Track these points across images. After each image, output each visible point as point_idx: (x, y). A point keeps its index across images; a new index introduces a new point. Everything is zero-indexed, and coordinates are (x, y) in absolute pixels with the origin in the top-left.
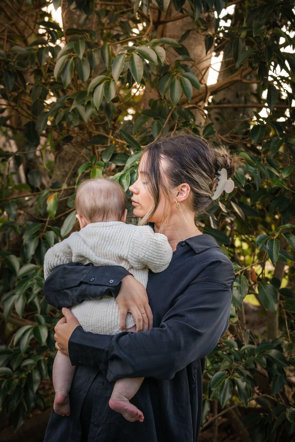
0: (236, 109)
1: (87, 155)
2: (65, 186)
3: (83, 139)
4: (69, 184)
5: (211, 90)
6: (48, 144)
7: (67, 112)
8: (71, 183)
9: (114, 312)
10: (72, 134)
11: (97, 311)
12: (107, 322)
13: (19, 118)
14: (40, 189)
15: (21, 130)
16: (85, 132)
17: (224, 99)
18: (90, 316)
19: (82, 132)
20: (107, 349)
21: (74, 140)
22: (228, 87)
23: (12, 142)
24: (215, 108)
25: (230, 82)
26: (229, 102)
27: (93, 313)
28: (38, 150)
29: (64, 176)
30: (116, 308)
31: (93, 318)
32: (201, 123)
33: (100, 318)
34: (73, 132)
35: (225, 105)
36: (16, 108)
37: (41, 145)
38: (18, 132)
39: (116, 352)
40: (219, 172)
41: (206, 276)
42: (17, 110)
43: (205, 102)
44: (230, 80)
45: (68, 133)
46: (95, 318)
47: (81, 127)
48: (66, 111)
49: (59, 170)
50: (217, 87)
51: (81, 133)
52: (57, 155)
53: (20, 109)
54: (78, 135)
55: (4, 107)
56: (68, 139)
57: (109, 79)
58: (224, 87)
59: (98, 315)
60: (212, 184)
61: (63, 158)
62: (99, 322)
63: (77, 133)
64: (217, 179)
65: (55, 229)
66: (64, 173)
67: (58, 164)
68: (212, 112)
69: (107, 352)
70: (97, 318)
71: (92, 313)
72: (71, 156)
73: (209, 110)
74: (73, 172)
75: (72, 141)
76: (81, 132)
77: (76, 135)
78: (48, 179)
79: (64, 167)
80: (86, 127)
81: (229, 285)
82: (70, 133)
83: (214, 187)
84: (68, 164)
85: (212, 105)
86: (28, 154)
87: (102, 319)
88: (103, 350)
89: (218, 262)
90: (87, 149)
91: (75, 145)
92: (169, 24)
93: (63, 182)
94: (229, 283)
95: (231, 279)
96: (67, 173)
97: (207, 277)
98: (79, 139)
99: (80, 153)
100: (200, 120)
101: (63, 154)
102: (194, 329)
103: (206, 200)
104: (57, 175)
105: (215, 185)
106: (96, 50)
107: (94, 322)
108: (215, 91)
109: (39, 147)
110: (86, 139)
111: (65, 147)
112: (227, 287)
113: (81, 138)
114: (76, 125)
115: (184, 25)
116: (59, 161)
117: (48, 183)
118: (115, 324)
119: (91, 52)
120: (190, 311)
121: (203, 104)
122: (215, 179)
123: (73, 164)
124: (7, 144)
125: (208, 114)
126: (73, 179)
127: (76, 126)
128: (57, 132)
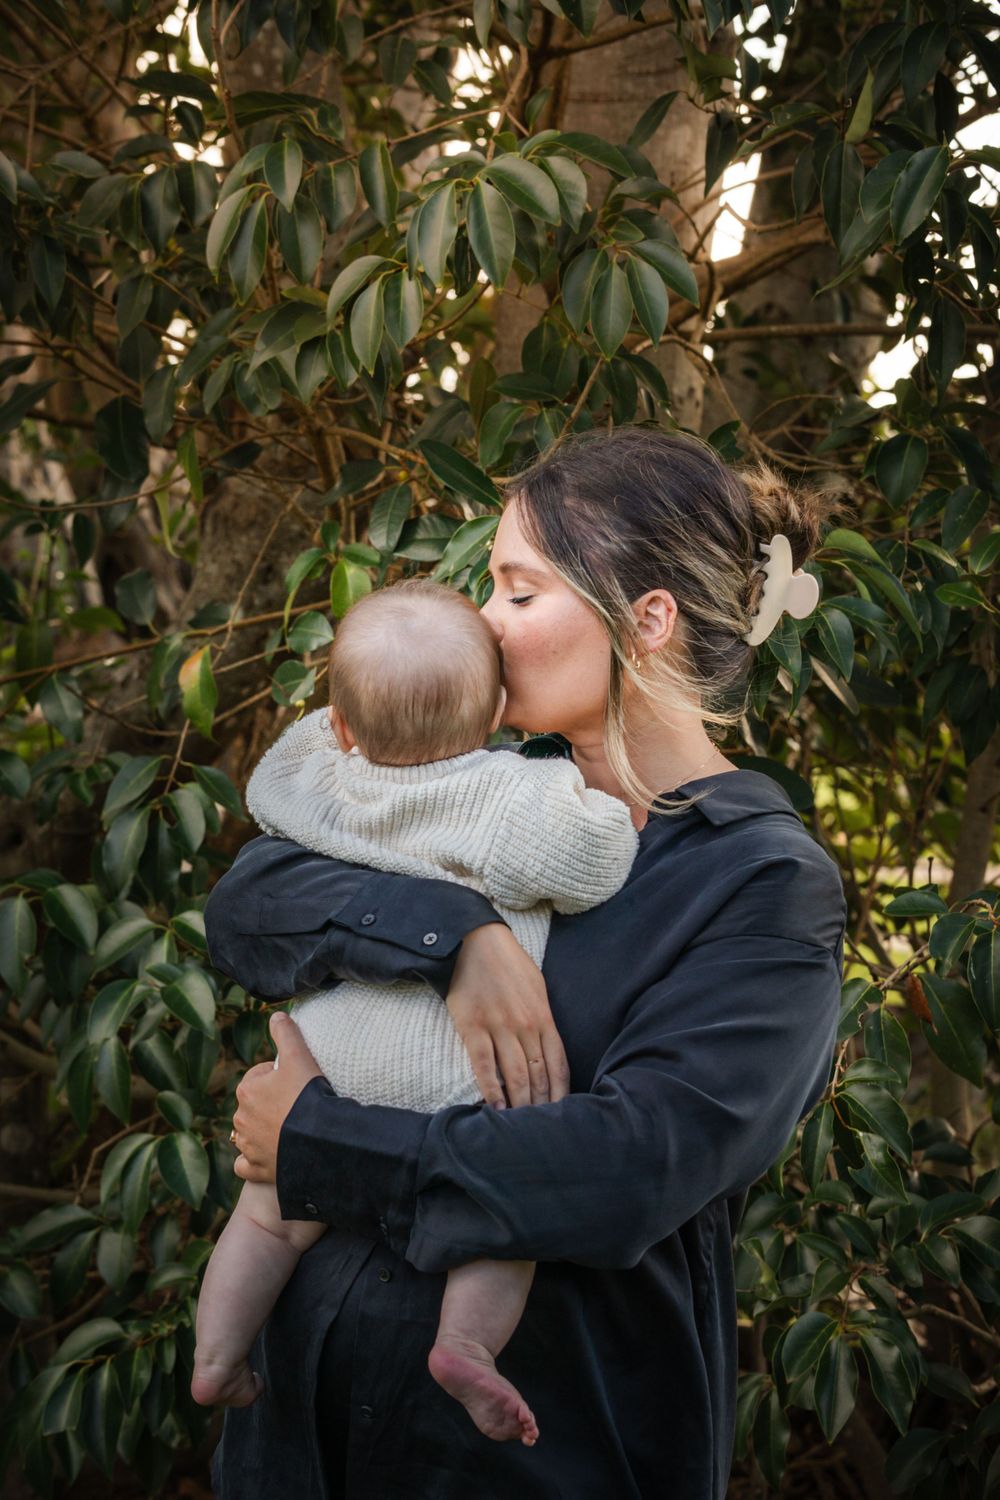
0: (808, 340)
1: (307, 505)
2: (235, 615)
3: (291, 453)
4: (248, 608)
5: (726, 278)
6: (179, 471)
7: (240, 365)
8: (257, 602)
9: (427, 1045)
10: (257, 437)
11: (367, 1046)
12: (404, 1080)
13: (78, 385)
14: (153, 630)
15: (85, 427)
16: (301, 431)
17: (769, 307)
18: (344, 1064)
19: (293, 431)
20: (411, 1156)
21: (264, 454)
22: (781, 268)
23: (55, 469)
24: (738, 338)
25: (789, 250)
26: (785, 318)
27: (354, 1053)
28: (143, 495)
29: (234, 581)
30: (433, 1035)
31: (356, 1069)
32: (691, 391)
33: (379, 1067)
34: (260, 431)
35: (774, 329)
36: (66, 353)
37: (154, 476)
38: (77, 433)
39: (442, 1168)
40: (764, 548)
41: (749, 914)
42: (70, 361)
43: (705, 318)
44: (791, 243)
45: (242, 434)
46: (363, 1068)
47: (288, 415)
48: (237, 363)
49: (214, 561)
50: (746, 267)
51: (288, 434)
52: (208, 505)
53: (79, 358)
54: (278, 442)
55: (24, 351)
56: (244, 455)
57: (394, 266)
58: (769, 265)
59: (372, 1057)
60: (746, 589)
61: (226, 520)
62: (376, 1081)
63: (272, 436)
64: (760, 571)
65: (207, 774)
66: (230, 570)
67: (209, 539)
68: (729, 353)
69: (414, 1166)
70: (371, 1068)
71: (350, 1051)
72: (253, 511)
73: (721, 345)
74: (264, 565)
75: (258, 463)
76: (285, 428)
77: (268, 440)
78: (178, 591)
79: (230, 549)
80: (305, 414)
81: (829, 945)
82: (251, 433)
83: (753, 598)
84: (244, 539)
85: (730, 330)
86: (110, 508)
87: (388, 1070)
88: (398, 1161)
89: (789, 865)
90: (308, 487)
91: (268, 475)
92: (579, 58)
93: (232, 600)
94: (827, 939)
95: (832, 924)
96: (241, 570)
97: (751, 919)
98: (280, 453)
99: (286, 501)
100: (690, 379)
101: (225, 504)
102: (712, 1103)
103: (728, 645)
104: (207, 577)
105: (755, 593)
106: (340, 164)
107: (360, 1083)
108: (737, 280)
109: (149, 484)
110: (303, 453)
111: (234, 482)
112: (823, 952)
113: (287, 450)
114: (272, 407)
115: (630, 58)
116: (215, 530)
117: (178, 604)
118: (434, 1085)
119: (327, 171)
120: (697, 1039)
121: (698, 327)
122: (754, 571)
123: (261, 538)
124: (38, 475)
125: (716, 361)
126: (261, 588)
127: (270, 412)
128: (205, 431)
